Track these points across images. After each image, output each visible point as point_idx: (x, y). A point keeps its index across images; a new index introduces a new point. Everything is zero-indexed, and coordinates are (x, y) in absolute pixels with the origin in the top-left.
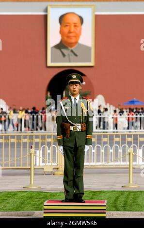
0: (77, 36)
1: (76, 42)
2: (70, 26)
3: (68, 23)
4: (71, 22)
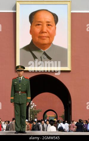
0: (51, 37)
2: (42, 25)
3: (40, 22)
4: (43, 20)
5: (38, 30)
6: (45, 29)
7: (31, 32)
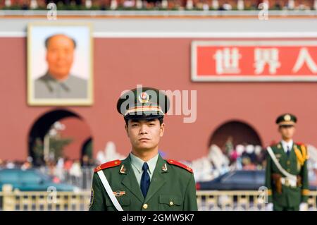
1: (67, 73)
5: (54, 56)
6: (63, 55)
7: (48, 59)
